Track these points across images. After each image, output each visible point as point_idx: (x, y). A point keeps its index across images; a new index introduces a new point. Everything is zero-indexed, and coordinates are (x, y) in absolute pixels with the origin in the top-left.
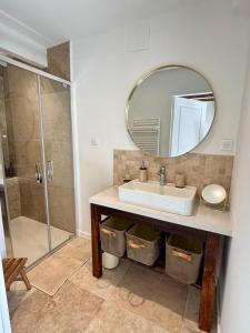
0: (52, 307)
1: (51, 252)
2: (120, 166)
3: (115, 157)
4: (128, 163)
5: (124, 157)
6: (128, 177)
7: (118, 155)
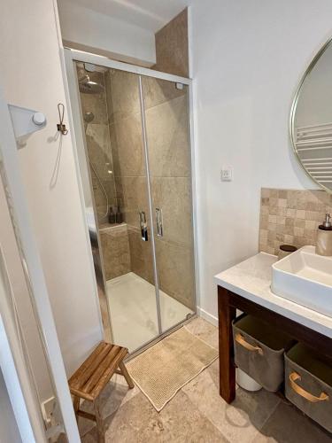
0: (157, 429)
1: (162, 336)
2: (272, 219)
3: (264, 201)
4: (290, 213)
5: (282, 203)
6: (288, 240)
7: (269, 199)
